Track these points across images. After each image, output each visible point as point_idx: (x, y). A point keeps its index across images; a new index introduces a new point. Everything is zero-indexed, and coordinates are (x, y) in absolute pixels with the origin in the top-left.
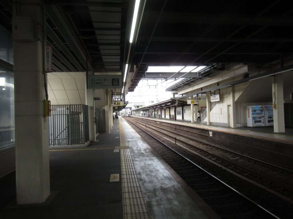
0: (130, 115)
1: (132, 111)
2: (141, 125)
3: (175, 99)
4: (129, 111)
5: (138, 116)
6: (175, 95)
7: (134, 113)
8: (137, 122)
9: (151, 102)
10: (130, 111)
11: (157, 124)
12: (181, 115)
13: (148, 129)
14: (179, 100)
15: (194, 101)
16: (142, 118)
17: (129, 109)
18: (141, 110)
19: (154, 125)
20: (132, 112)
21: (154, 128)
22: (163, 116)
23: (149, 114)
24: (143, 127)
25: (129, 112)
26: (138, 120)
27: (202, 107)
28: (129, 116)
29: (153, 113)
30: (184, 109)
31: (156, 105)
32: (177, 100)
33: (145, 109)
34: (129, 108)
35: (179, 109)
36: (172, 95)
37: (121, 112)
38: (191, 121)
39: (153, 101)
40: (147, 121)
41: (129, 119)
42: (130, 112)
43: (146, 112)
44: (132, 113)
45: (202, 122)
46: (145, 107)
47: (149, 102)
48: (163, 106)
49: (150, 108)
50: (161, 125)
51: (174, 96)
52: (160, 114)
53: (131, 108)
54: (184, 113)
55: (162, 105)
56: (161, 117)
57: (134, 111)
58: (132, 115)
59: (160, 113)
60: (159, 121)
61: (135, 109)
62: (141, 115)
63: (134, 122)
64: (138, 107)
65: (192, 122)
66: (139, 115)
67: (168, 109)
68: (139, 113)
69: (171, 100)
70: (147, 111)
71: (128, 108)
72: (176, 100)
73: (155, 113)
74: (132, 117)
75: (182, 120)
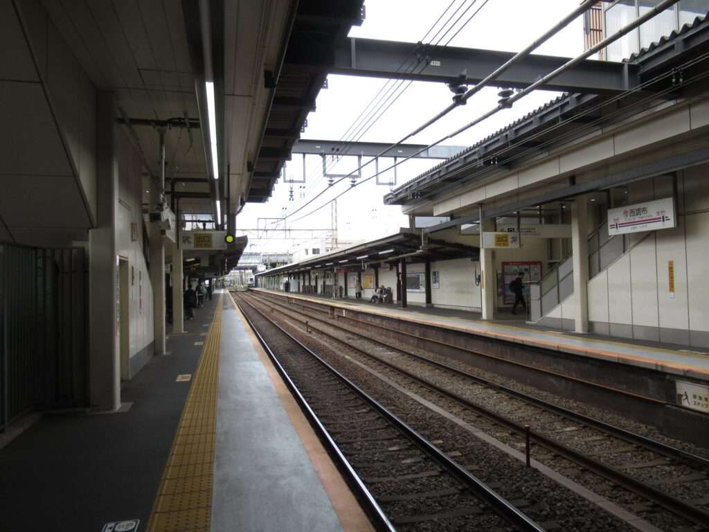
0: (253, 287)
1: (259, 275)
2: (287, 321)
3: (414, 232)
4: (249, 275)
5: (273, 289)
6: (417, 219)
7: (263, 283)
8: (273, 309)
9: (310, 252)
10: (253, 277)
11: (339, 317)
12: (423, 289)
13: (315, 337)
14: (430, 235)
15: (506, 237)
16: (288, 297)
17: (251, 271)
18: (284, 274)
19: (330, 321)
20: (259, 280)
21: (331, 331)
22: (352, 293)
23: (307, 284)
24: (296, 327)
25: (249, 277)
26: (276, 302)
27: (504, 264)
28: (249, 290)
29: (320, 283)
30: (432, 271)
31: (322, 261)
32: (426, 235)
33: (296, 270)
34: (251, 268)
35: (416, 271)
36: (407, 218)
37: (227, 278)
38: (480, 314)
39: (316, 247)
40: (304, 307)
41: (249, 299)
42: (251, 279)
43: (299, 279)
44: (259, 282)
45: (535, 318)
46: (297, 265)
47: (307, 250)
48: (360, 261)
49: (313, 268)
50: (357, 322)
51: (412, 221)
52: (344, 286)
53: (254, 269)
54: (435, 282)
55: (358, 258)
56: (346, 294)
57: (262, 275)
58: (256, 286)
59: (341, 283)
60: (346, 310)
61: (267, 271)
62: (282, 287)
63: (264, 307)
64: (273, 265)
65: (484, 316)
66: (276, 286)
67: (373, 271)
68: (278, 283)
69: (400, 237)
70: (301, 277)
71: (245, 268)
72: (418, 238)
73: (324, 283)
74: (258, 292)
75: (424, 306)
